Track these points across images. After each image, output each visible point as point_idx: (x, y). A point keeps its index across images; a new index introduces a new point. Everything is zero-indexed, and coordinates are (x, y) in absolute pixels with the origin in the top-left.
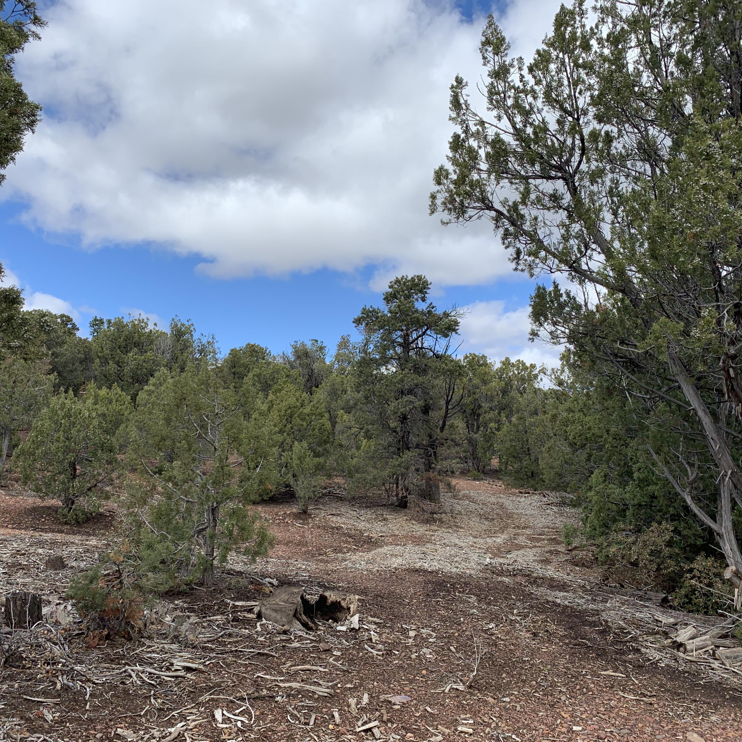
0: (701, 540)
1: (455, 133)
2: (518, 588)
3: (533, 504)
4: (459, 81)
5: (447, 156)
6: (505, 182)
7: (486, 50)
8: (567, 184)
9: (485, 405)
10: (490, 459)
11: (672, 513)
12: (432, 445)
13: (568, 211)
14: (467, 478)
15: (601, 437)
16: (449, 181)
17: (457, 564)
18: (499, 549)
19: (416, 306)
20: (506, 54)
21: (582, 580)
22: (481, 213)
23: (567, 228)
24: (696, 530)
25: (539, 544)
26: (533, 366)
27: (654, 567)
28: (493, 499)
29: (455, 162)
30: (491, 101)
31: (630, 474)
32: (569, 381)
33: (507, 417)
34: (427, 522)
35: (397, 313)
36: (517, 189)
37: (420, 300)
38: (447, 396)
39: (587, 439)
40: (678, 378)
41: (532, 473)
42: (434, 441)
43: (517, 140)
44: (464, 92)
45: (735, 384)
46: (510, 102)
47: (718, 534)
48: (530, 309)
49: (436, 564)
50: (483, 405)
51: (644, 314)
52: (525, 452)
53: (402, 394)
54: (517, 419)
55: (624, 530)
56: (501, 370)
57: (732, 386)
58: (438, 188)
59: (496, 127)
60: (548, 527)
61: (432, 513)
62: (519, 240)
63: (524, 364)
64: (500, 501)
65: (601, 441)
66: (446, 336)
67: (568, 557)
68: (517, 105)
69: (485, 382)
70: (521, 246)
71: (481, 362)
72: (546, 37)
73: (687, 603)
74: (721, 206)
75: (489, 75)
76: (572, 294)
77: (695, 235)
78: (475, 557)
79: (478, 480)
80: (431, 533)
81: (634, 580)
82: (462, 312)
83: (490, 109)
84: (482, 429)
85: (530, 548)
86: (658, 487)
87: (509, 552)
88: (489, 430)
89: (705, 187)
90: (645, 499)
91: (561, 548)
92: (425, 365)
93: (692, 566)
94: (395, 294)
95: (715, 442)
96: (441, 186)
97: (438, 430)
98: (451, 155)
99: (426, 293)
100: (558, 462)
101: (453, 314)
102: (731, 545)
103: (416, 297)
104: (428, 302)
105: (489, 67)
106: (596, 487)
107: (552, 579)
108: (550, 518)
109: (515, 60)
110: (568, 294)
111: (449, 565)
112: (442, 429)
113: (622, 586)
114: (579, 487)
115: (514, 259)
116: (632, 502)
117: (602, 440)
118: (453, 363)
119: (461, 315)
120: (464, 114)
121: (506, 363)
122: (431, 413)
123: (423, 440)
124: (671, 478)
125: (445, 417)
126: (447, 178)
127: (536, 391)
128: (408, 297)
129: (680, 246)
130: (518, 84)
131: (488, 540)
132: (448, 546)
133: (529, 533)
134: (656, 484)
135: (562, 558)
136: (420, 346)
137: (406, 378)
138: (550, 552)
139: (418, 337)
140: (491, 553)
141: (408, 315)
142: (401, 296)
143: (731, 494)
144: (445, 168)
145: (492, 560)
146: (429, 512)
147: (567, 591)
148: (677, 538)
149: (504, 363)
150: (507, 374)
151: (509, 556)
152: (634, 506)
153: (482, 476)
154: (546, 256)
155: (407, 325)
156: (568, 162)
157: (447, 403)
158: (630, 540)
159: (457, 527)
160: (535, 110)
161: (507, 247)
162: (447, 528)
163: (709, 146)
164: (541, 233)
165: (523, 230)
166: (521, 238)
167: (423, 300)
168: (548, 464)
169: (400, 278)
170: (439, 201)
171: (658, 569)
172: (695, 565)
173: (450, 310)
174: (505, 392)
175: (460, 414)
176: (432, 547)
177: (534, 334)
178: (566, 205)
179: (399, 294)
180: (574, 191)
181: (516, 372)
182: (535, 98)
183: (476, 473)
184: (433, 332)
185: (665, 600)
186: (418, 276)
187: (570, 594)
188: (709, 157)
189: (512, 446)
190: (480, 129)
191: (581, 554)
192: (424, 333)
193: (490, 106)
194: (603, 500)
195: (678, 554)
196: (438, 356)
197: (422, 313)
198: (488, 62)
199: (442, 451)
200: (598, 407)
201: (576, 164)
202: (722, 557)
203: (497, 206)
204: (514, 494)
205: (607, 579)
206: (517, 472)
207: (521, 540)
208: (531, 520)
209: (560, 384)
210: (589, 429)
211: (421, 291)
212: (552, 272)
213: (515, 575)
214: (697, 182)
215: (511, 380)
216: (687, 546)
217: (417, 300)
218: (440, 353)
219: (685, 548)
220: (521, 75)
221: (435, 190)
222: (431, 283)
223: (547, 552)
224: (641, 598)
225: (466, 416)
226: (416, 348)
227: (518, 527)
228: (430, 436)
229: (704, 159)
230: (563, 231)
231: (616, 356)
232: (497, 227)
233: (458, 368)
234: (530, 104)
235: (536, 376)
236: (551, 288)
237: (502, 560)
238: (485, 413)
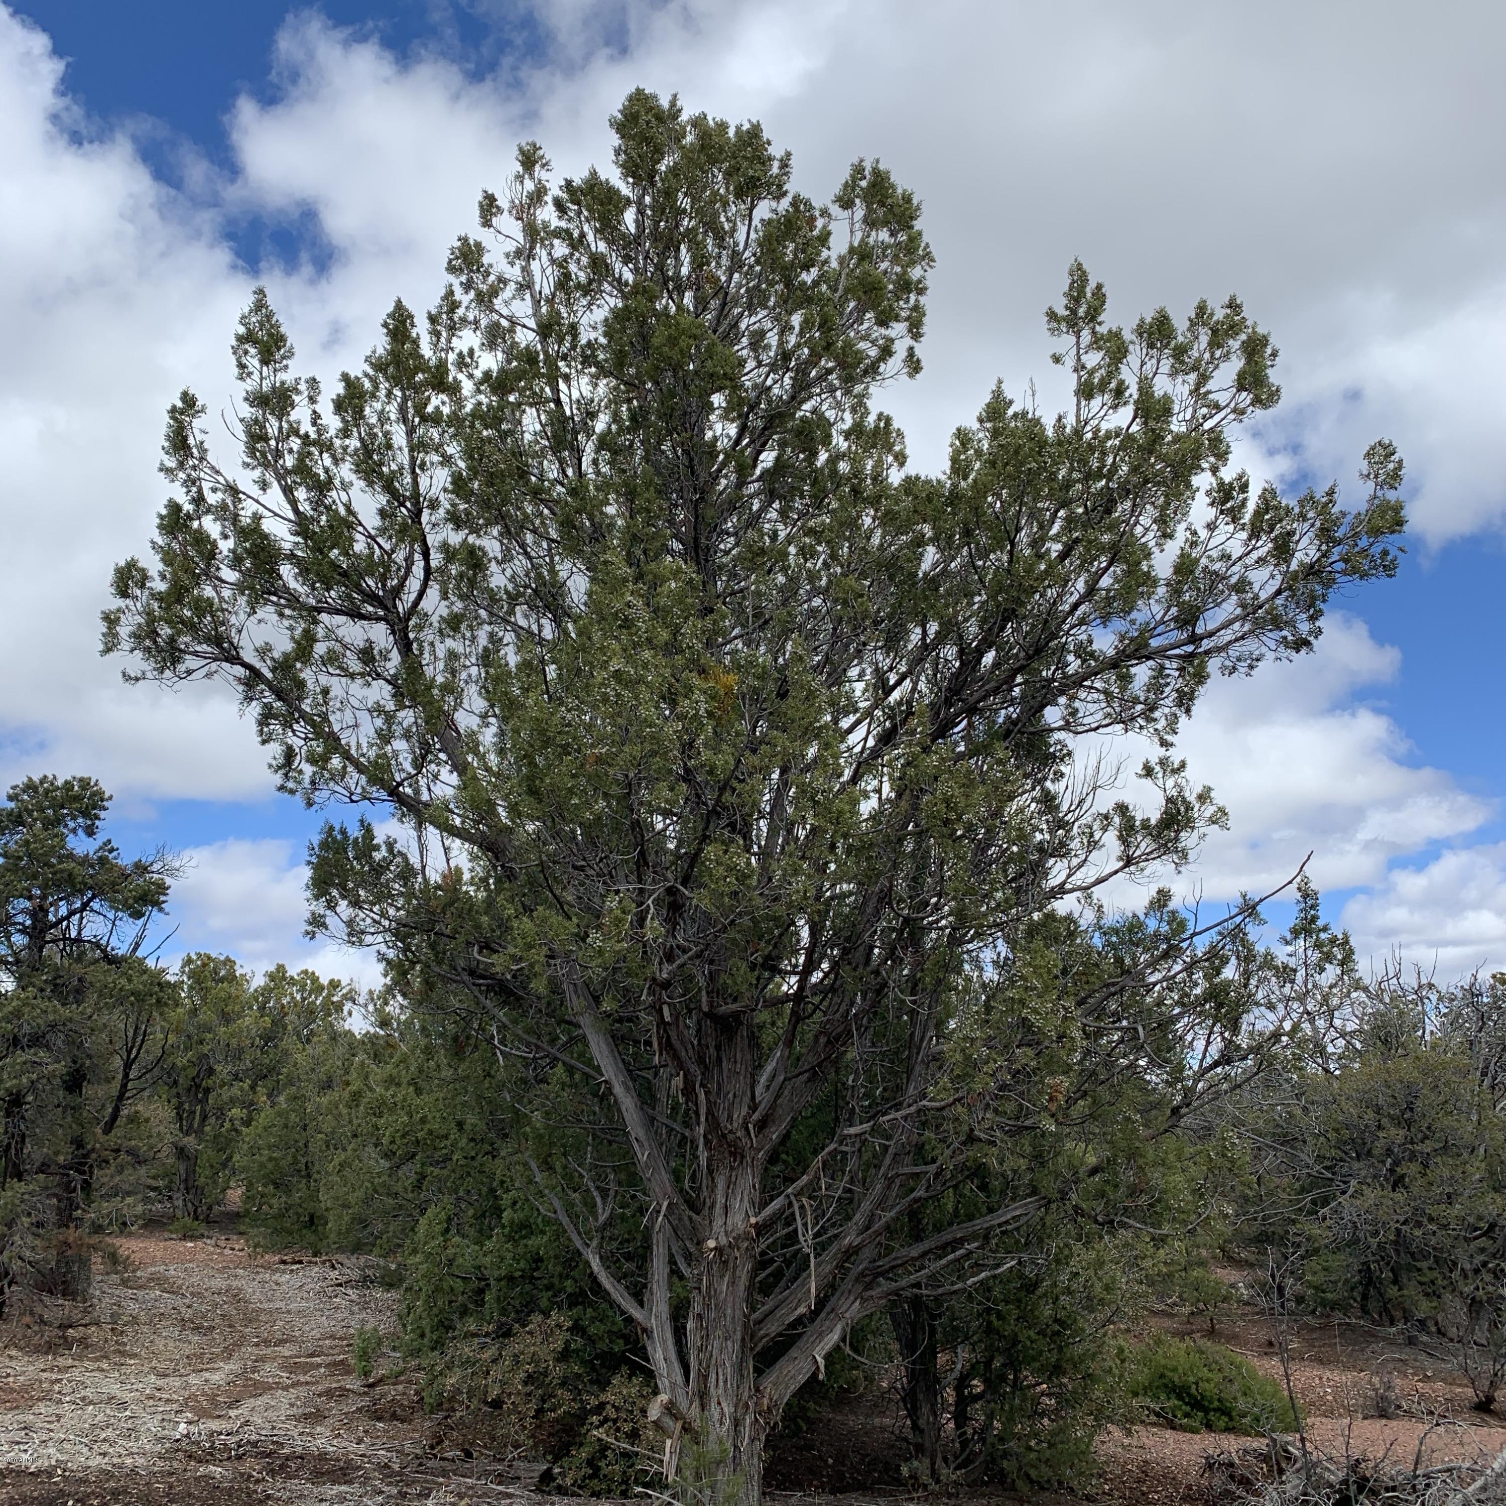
0: (621, 1342)
1: (170, 500)
2: (240, 1489)
3: (306, 1288)
4: (189, 401)
5: (152, 542)
6: (267, 612)
7: (246, 352)
8: (393, 632)
9: (223, 1070)
10: (224, 1190)
11: (569, 1290)
12: (81, 1164)
13: (395, 686)
14: (166, 1235)
15: (446, 1137)
16: (147, 592)
17: (105, 1447)
18: (212, 1399)
19: (70, 846)
20: (286, 367)
21: (388, 1450)
22: (214, 666)
23: (389, 718)
24: (614, 1323)
25: (307, 1378)
26: (334, 985)
27: (533, 1405)
28: (219, 1283)
29: (168, 557)
30: (251, 451)
31: (498, 1211)
32: (403, 1017)
33: (269, 1096)
34: (50, 1348)
35: (20, 859)
36: (291, 628)
37: (80, 832)
38: (129, 1052)
39: (418, 1142)
40: (581, 1020)
41: (312, 1217)
42: (86, 1156)
43: (297, 534)
44: (196, 423)
45: (673, 1034)
46: (289, 461)
47: (644, 1330)
48: (307, 873)
49: (52, 1451)
50: (219, 1068)
51: (524, 895)
52: (299, 1171)
53: (15, 1046)
54: (287, 1100)
55: (475, 1335)
56: (265, 991)
57: (669, 1037)
58: (121, 603)
59: (257, 502)
60: (332, 1337)
61: (64, 1327)
62: (293, 731)
63: (315, 979)
64: (235, 1283)
65: (445, 1147)
66: (137, 915)
67: (365, 1402)
68: (302, 469)
69: (226, 1018)
70: (297, 742)
71: (222, 973)
72: (374, 352)
73: (591, 1477)
74: (643, 712)
75: (246, 399)
76: (398, 847)
77: (599, 760)
78: (153, 1425)
79: (193, 1238)
80: (54, 1377)
81: (493, 1439)
82: (177, 864)
83: (248, 465)
84: (213, 1120)
85: (286, 1388)
86: (545, 1238)
87: (235, 1403)
88: (227, 1125)
89: (617, 675)
90: (522, 1264)
91: (353, 1383)
92: (80, 980)
93: (603, 1398)
94: (20, 816)
95: (642, 1146)
96: (129, 602)
97: (98, 1130)
98: (160, 541)
99: (97, 817)
100: (360, 1194)
101: (155, 867)
102: (665, 1350)
103: (71, 824)
104: (101, 838)
105: (250, 385)
106: (425, 1243)
107: (323, 1456)
108: (339, 1316)
109: (302, 382)
110: (390, 845)
111: (85, 1450)
112: (109, 1128)
113: (469, 1455)
114: (399, 1246)
115: (280, 768)
116: (496, 1273)
117: (448, 1143)
118: (145, 977)
119: (173, 872)
120: (194, 468)
121: (278, 977)
122: (88, 1090)
123: (57, 1153)
124: (565, 1220)
125: (121, 1097)
126: (142, 586)
127: (334, 1037)
128: (52, 824)
129: (574, 776)
130: (306, 427)
131: (194, 1380)
132: (91, 1403)
133: (287, 1354)
134: (543, 1232)
135: (352, 1405)
136: (74, 934)
137: (26, 1010)
138: (328, 1393)
139: (72, 913)
140: (193, 1409)
141: (48, 864)
142: (35, 820)
143: (670, 1249)
144: (140, 565)
145: (194, 1429)
146: (57, 1323)
147: (349, 1482)
148: (578, 1342)
149: (271, 977)
150: (278, 1000)
151: (233, 1413)
152: (499, 1280)
153: (203, 1229)
154: (345, 767)
155: (44, 887)
156: (397, 592)
157: (128, 1065)
158: (487, 1355)
159: (123, 1354)
160: (337, 482)
161: (264, 742)
162: (97, 1359)
163: (628, 605)
164: (336, 722)
165: (300, 711)
166: (296, 726)
167: (90, 832)
168: (337, 1198)
169: (36, 779)
170: (124, 631)
171: (540, 1412)
172: (608, 1397)
173: (150, 859)
174: (268, 1038)
175: (163, 1090)
176: (50, 1410)
177: (317, 922)
178: (392, 672)
179: (30, 815)
180: (405, 646)
181: (298, 997)
182: (336, 461)
183: (188, 1220)
184: (106, 904)
185: (547, 1477)
186: (81, 780)
187: (355, 1488)
188: (627, 624)
189: (271, 1159)
190: (229, 501)
191: (392, 1391)
192: (84, 906)
193: (248, 460)
194: (436, 1270)
195: (578, 1376)
196: (111, 960)
197: (85, 861)
198: (249, 374)
199: (102, 1177)
200: (447, 1073)
201: (413, 597)
202: (650, 1375)
203: (249, 656)
204: (267, 1267)
205: (440, 1442)
206: (280, 1216)
207: (270, 1372)
208: (298, 1322)
209: (384, 1022)
210: (423, 1120)
211: (86, 814)
212: (352, 801)
213: (239, 1457)
214: (605, 665)
215: (286, 1014)
216: (596, 1358)
217: (74, 831)
218: (120, 953)
219: (591, 1361)
220: (315, 412)
221: (113, 607)
222: (111, 798)
223: (320, 1396)
224: (500, 1479)
225: (178, 1095)
226: (64, 939)
227: (265, 1341)
228: (79, 1143)
229: (620, 626)
230: (379, 722)
231: (472, 973)
232: (249, 699)
233: (157, 989)
234: (327, 470)
235: (339, 1007)
236: (355, 832)
237: (215, 1425)
238: (221, 1087)
